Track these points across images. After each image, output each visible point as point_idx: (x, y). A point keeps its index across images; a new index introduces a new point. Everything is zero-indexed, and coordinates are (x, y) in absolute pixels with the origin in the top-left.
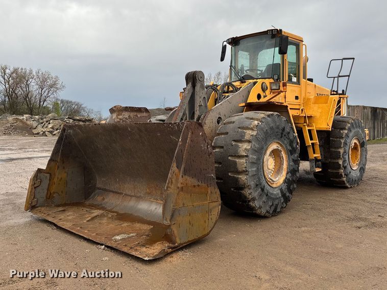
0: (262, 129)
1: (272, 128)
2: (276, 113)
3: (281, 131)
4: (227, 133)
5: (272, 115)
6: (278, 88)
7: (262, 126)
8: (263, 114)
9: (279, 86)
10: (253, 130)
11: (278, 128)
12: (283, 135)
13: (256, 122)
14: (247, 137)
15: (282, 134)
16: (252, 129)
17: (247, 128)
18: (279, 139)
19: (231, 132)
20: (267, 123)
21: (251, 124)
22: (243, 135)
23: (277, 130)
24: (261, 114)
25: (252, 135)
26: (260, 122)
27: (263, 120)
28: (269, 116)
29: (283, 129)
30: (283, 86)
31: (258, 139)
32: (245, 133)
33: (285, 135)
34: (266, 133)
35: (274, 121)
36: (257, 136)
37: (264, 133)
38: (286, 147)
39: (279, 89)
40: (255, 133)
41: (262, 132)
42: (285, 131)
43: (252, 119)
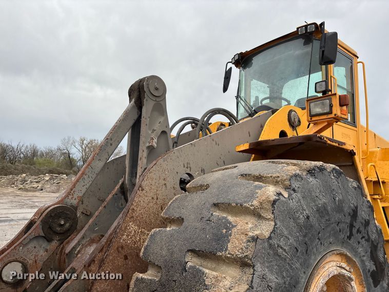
0: (291, 215)
1: (322, 211)
2: (333, 166)
3: (348, 220)
4: (180, 221)
5: (321, 169)
6: (327, 110)
7: (293, 204)
8: (295, 165)
9: (331, 106)
10: (260, 217)
11: (339, 209)
12: (355, 231)
13: (271, 191)
14: (235, 246)
15: (351, 226)
16: (256, 214)
17: (240, 210)
18: (343, 243)
19: (191, 220)
20: (308, 195)
21: (252, 196)
22: (222, 236)
23: (337, 216)
24: (288, 168)
25: (255, 239)
26: (287, 188)
27: (295, 185)
28: (311, 172)
29: (354, 214)
30: (341, 105)
31: (276, 254)
32: (229, 226)
33: (359, 231)
34: (306, 228)
35: (329, 190)
36: (274, 242)
37: (300, 228)
38: (363, 262)
39: (331, 112)
40: (264, 229)
41: (292, 223)
42: (359, 219)
43: (259, 178)
